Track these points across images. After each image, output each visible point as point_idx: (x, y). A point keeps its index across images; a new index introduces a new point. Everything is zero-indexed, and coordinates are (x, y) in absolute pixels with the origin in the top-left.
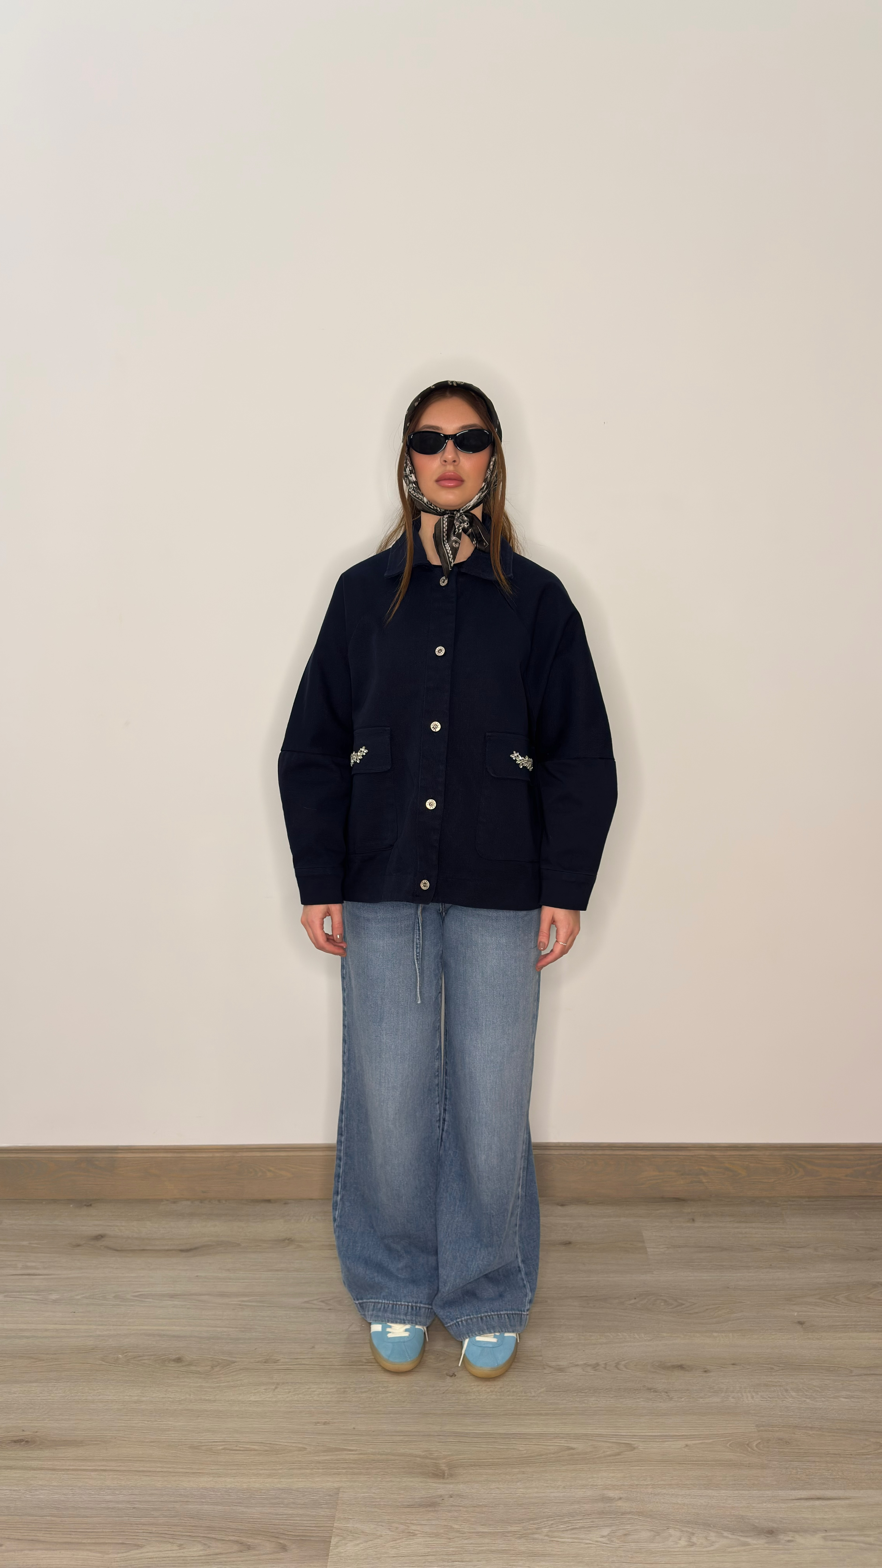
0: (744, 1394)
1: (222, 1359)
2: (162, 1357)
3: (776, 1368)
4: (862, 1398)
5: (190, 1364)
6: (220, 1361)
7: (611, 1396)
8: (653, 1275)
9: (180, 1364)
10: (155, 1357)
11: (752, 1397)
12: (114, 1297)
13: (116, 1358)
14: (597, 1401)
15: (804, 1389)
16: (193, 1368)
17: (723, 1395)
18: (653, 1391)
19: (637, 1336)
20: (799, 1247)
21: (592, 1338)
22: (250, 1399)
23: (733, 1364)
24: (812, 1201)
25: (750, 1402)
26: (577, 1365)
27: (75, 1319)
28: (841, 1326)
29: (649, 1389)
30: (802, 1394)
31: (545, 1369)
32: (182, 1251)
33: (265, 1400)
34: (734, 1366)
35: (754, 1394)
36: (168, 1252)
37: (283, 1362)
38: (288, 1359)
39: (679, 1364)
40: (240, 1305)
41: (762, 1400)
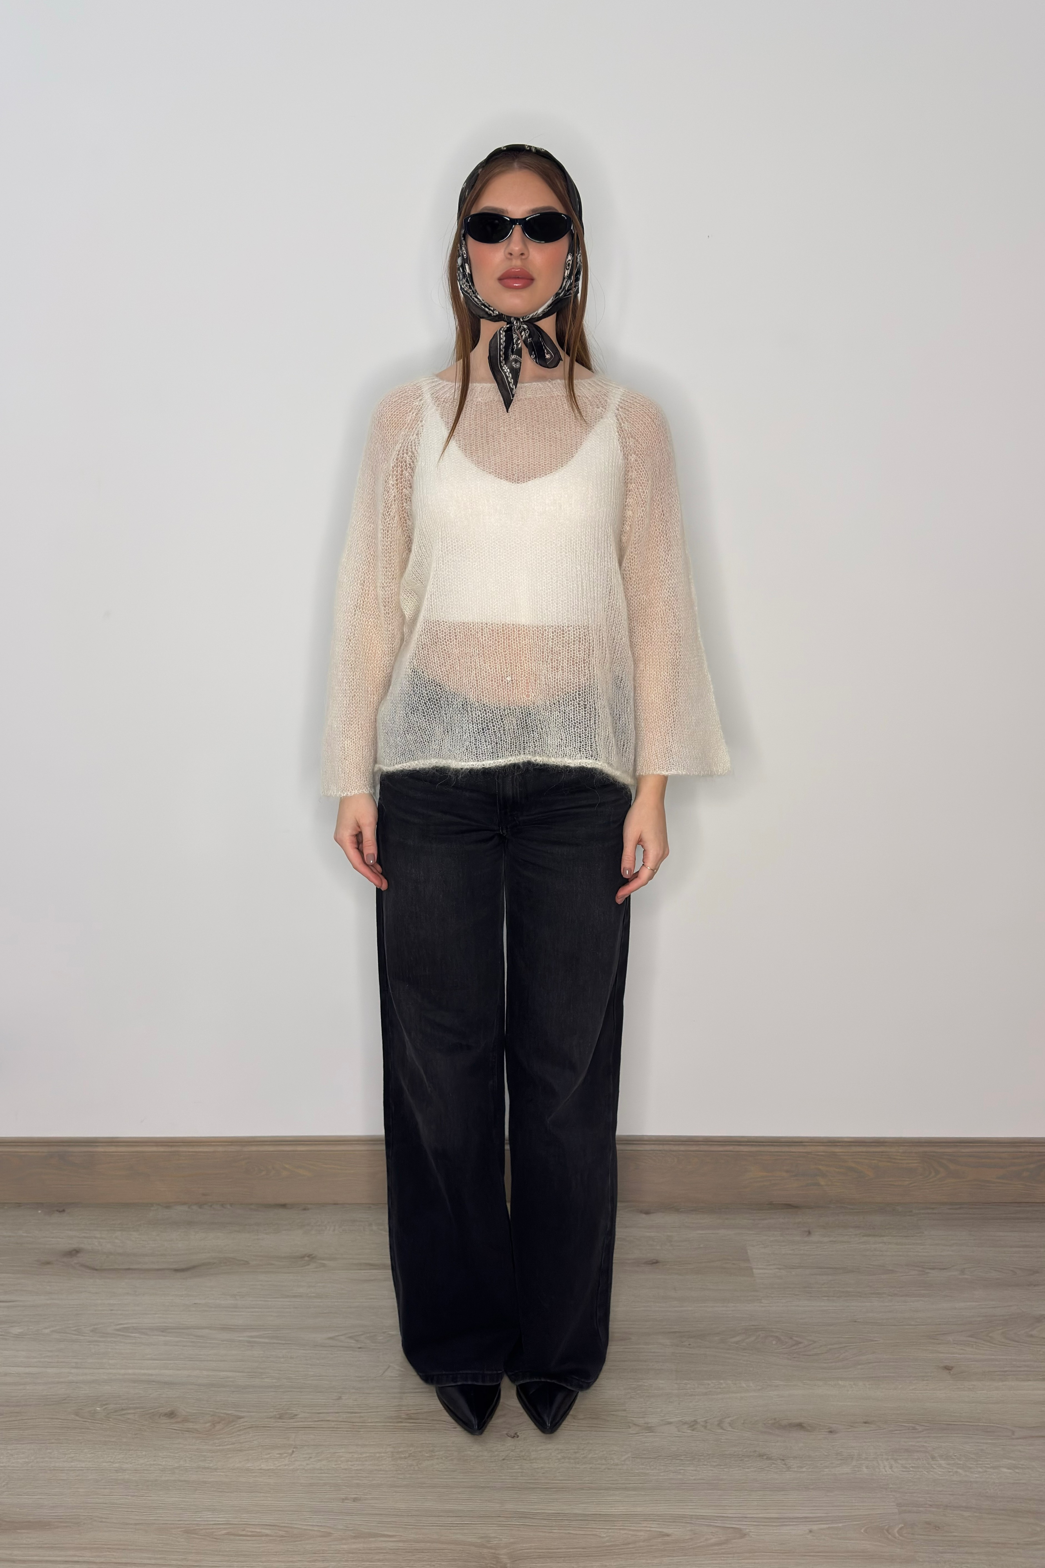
0: (880, 1462)
1: (225, 1413)
2: (150, 1411)
3: (920, 1428)
4: (1028, 1468)
5: (185, 1420)
6: (222, 1415)
7: (715, 1464)
8: (762, 1305)
9: (173, 1420)
10: (142, 1410)
11: (891, 1467)
12: (92, 1331)
13: (92, 1412)
14: (695, 1470)
15: (955, 1456)
16: (190, 1425)
17: (854, 1463)
18: (766, 1459)
19: (744, 1385)
20: (941, 1269)
21: (689, 1386)
22: (260, 1468)
23: (865, 1423)
24: (956, 1209)
25: (888, 1473)
26: (670, 1423)
27: (42, 1360)
28: (998, 1373)
29: (761, 1456)
30: (953, 1462)
31: (630, 1428)
32: (176, 1270)
33: (279, 1468)
34: (867, 1425)
35: (893, 1462)
36: (160, 1272)
37: (300, 1418)
38: (308, 1413)
39: (797, 1421)
40: (249, 1342)
41: (904, 1471)
